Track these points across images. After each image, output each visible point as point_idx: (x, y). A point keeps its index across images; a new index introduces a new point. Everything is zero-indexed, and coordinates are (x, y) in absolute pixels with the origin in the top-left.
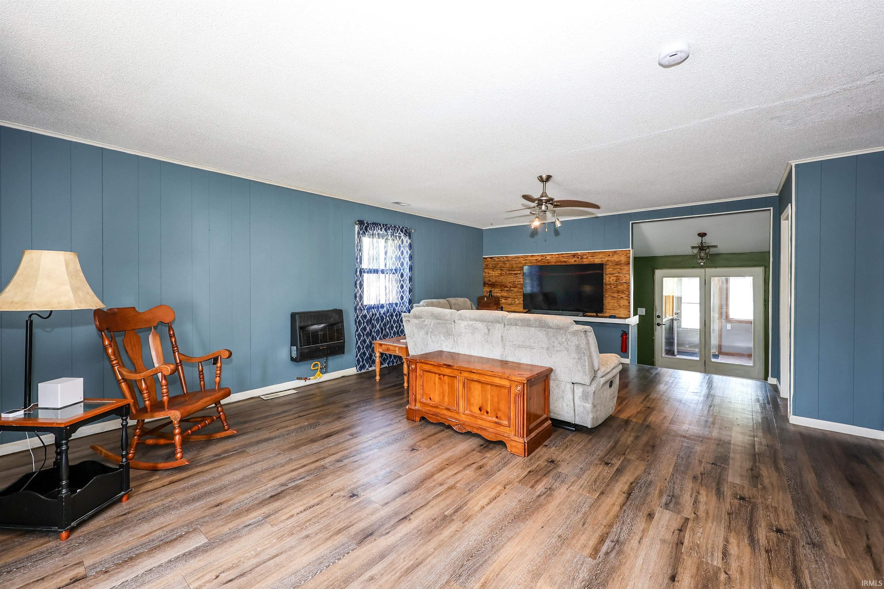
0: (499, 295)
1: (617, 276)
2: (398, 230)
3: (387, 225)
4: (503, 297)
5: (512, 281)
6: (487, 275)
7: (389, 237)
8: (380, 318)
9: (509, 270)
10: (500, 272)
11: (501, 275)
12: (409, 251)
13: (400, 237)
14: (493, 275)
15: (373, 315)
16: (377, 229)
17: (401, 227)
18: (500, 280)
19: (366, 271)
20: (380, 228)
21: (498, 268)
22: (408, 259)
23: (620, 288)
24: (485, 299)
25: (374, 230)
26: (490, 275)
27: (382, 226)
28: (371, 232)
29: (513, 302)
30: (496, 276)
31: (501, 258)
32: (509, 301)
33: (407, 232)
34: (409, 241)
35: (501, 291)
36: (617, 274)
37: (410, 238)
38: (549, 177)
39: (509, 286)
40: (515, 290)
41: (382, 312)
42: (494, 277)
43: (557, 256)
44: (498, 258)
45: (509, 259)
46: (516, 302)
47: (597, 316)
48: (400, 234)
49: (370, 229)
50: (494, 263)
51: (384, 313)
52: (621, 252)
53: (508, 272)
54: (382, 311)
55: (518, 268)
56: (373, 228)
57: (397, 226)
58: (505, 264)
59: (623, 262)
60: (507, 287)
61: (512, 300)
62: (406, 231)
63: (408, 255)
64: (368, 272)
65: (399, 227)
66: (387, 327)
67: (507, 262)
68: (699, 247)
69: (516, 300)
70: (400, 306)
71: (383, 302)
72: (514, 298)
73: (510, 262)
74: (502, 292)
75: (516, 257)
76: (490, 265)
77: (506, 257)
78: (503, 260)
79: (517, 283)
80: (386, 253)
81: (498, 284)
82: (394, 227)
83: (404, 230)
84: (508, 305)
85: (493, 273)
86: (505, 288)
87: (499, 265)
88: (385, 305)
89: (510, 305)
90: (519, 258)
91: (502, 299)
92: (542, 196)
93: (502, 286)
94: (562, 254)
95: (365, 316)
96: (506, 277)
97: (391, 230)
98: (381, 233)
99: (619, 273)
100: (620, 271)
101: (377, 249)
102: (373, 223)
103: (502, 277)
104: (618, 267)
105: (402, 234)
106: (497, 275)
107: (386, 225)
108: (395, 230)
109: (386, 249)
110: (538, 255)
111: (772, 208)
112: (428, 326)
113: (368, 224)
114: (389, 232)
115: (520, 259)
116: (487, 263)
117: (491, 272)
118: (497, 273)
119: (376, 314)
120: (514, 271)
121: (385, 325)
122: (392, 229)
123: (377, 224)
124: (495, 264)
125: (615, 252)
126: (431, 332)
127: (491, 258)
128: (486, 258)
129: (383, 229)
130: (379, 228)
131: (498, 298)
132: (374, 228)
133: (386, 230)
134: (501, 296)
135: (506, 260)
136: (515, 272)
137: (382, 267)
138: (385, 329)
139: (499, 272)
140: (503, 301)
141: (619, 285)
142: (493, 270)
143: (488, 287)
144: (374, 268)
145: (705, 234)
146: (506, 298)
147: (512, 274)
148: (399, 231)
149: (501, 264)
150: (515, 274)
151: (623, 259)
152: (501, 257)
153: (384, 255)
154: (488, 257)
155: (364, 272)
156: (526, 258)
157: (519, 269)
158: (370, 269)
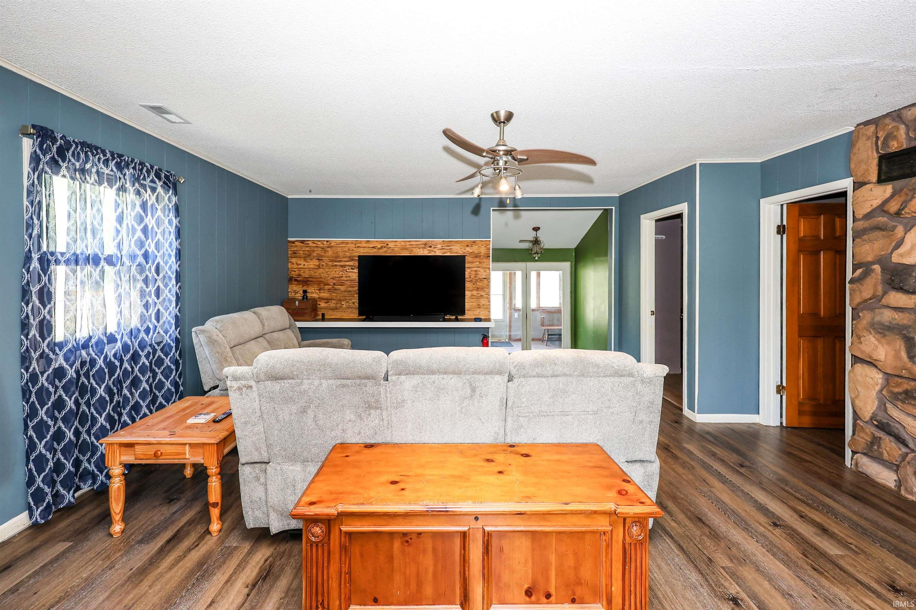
0: (315, 296)
1: (476, 271)
2: (148, 172)
3: (123, 156)
4: (321, 299)
5: (337, 276)
6: (295, 266)
7: (128, 185)
8: (106, 370)
9: (332, 261)
10: (318, 264)
11: (319, 267)
12: (174, 219)
13: (154, 190)
14: (305, 267)
15: (83, 364)
16: (96, 160)
17: (156, 167)
18: (317, 274)
19: (62, 259)
20: (103, 158)
21: (314, 257)
22: (173, 236)
23: (479, 284)
24: (297, 302)
25: (86, 162)
26: (300, 266)
27: (108, 155)
28: (78, 165)
29: (339, 305)
30: (310, 268)
31: (319, 243)
32: (332, 304)
33: (170, 181)
34: (174, 199)
35: (319, 290)
36: (476, 269)
37: (176, 193)
38: (509, 116)
39: (332, 284)
40: (342, 288)
41: (111, 355)
42: (307, 271)
43: (403, 244)
44: (313, 242)
45: (333, 244)
46: (344, 306)
47: (457, 320)
48: (152, 181)
49: (73, 155)
50: (308, 249)
51: (115, 355)
52: (480, 242)
53: (331, 263)
54: (110, 351)
55: (346, 257)
56: (82, 156)
57: (147, 164)
58: (326, 251)
59: (482, 254)
60: (328, 284)
61: (337, 303)
62: (167, 177)
63: (174, 228)
64: (67, 262)
65: (152, 167)
66: (125, 385)
67: (328, 249)
68: (532, 241)
69: (343, 303)
70: (154, 333)
71: (112, 329)
72: (340, 300)
73: (334, 249)
74: (321, 291)
75: (343, 243)
76: (301, 252)
77: (327, 241)
78: (322, 245)
79: (345, 279)
80: (120, 219)
81: (314, 280)
82: (141, 164)
83: (163, 175)
84: (330, 311)
85: (306, 263)
86: (326, 287)
87: (316, 252)
88: (118, 337)
89: (333, 310)
90: (347, 243)
91: (320, 301)
92: (498, 145)
93: (321, 283)
94: (410, 241)
95: (60, 373)
96: (327, 270)
97: (131, 170)
98: (106, 171)
99: (479, 267)
100: (480, 265)
101: (95, 209)
102: (84, 144)
103: (321, 270)
104: (477, 259)
105: (159, 184)
106: (312, 267)
107: (120, 156)
108: (141, 170)
109: (120, 210)
110: (377, 241)
111: (614, 208)
112: (311, 394)
113: (68, 145)
114: (128, 172)
115: (348, 245)
116: (295, 249)
117: (302, 262)
118: (313, 263)
119: (93, 362)
120: (340, 261)
121: (119, 383)
122: (134, 168)
123: (96, 148)
124: (308, 251)
125: (474, 242)
126: (317, 407)
127: (302, 242)
128: (293, 242)
129: (112, 164)
130: (99, 159)
131: (315, 301)
132: (87, 156)
133: (118, 166)
134: (319, 298)
135: (327, 246)
136: (342, 263)
137: (110, 249)
138: (120, 390)
139: (316, 262)
140: (323, 304)
141: (479, 281)
142: (305, 260)
143: (296, 285)
144: (90, 252)
145: (539, 228)
146: (327, 300)
147: (336, 265)
148: (152, 175)
149: (319, 251)
150: (342, 266)
151: (483, 250)
152: (319, 241)
153: (115, 224)
154: (297, 241)
155: (57, 262)
156: (358, 245)
157: (348, 259)
158: (74, 254)
